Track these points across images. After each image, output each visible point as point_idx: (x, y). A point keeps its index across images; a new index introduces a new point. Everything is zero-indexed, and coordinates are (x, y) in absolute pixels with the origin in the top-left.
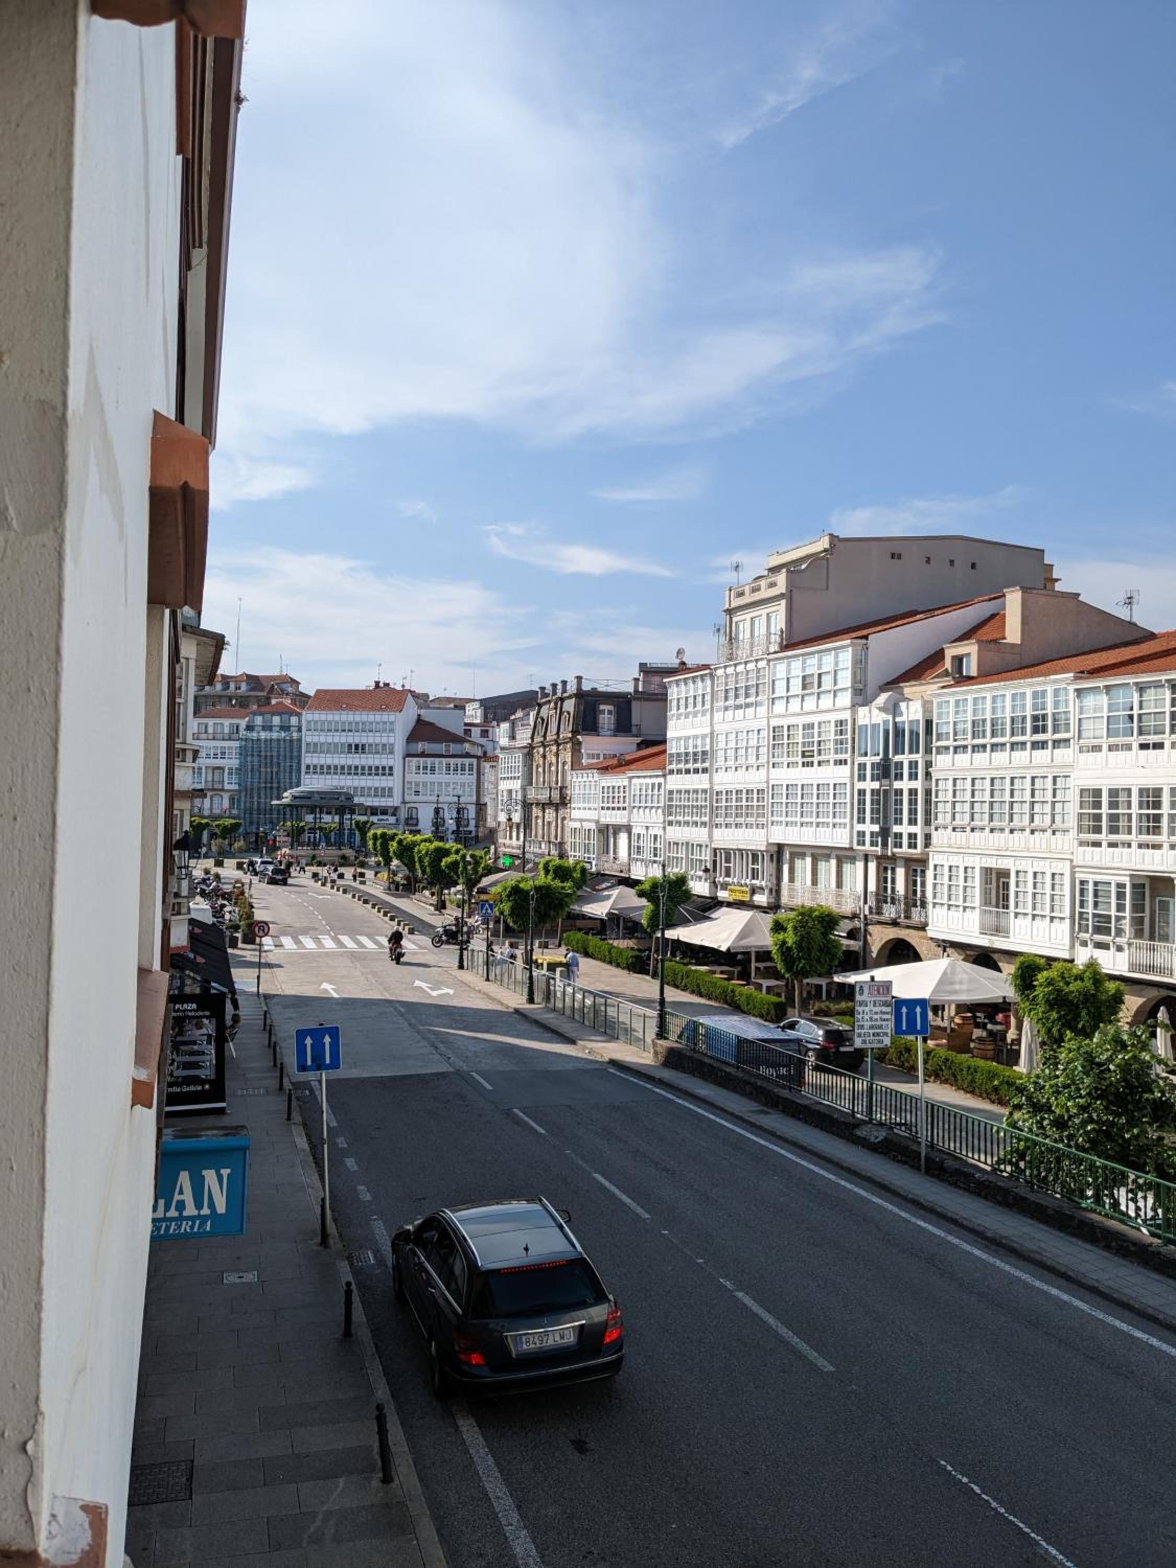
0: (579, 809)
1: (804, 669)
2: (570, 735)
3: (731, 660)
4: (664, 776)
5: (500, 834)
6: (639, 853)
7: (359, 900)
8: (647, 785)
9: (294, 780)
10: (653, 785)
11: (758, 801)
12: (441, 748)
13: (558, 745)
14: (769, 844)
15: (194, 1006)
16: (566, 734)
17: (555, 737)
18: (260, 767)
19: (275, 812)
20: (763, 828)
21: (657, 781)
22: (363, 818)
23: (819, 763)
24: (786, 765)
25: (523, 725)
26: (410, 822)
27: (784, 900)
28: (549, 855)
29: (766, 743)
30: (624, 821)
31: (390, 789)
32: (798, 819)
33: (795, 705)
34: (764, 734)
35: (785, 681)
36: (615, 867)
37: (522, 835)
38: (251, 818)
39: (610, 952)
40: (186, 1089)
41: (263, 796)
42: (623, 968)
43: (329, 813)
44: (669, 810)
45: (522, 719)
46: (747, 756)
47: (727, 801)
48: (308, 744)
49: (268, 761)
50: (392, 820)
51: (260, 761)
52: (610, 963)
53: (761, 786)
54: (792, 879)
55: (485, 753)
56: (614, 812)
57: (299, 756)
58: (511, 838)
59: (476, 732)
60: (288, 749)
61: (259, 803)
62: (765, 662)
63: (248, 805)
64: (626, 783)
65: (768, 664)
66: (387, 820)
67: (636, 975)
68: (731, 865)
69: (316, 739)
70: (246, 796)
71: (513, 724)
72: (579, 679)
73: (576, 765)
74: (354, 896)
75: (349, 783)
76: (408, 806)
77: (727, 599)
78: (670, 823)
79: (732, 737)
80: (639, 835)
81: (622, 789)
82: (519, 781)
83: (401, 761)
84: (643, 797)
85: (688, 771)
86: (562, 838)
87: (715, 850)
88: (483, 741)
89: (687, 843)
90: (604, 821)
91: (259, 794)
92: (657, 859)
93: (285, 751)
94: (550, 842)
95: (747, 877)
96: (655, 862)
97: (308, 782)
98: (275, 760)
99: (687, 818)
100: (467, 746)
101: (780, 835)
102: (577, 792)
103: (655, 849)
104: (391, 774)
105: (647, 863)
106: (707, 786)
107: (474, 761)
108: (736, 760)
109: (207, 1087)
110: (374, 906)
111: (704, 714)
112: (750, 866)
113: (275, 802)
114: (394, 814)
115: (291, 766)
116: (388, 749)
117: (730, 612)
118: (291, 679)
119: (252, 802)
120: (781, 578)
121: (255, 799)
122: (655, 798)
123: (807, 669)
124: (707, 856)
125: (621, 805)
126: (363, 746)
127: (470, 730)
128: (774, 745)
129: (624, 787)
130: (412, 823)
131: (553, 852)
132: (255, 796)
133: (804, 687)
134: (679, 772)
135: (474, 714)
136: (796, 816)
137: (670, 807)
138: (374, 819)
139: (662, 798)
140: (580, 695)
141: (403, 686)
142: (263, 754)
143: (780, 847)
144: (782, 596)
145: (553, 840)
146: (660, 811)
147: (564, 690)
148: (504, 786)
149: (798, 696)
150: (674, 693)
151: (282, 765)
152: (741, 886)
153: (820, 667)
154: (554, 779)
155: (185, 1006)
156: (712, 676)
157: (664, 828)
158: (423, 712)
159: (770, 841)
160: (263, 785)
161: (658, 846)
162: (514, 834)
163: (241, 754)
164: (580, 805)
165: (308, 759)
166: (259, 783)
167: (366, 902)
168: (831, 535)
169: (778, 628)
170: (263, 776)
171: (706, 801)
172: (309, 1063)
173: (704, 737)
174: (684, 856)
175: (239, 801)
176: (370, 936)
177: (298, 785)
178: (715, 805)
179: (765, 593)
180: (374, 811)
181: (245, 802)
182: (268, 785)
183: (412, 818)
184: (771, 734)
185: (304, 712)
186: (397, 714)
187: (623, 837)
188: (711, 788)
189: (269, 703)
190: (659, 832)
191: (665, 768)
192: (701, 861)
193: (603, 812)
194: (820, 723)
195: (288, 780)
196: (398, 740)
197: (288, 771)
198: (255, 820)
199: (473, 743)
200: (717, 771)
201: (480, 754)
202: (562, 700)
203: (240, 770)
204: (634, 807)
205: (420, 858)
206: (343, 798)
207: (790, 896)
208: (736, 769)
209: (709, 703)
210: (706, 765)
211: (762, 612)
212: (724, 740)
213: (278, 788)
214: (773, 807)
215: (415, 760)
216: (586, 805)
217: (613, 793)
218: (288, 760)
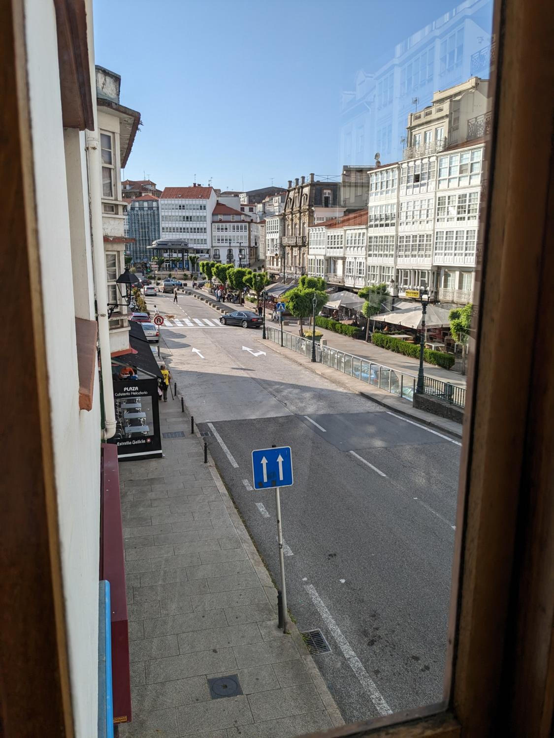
0: (314, 248)
1: (461, 161)
2: (308, 207)
3: (412, 158)
4: (367, 229)
5: (267, 263)
6: (350, 272)
7: (198, 298)
8: (356, 234)
9: (157, 236)
10: (360, 234)
11: (427, 241)
12: (230, 218)
13: (301, 213)
14: (433, 266)
15: (137, 388)
16: (305, 207)
17: (298, 209)
18: (139, 229)
19: (148, 252)
20: (429, 257)
21: (362, 231)
22: (193, 255)
23: (469, 218)
24: (446, 220)
25: (269, 205)
26: (216, 257)
27: (441, 297)
28: (296, 274)
29: (433, 207)
30: (341, 255)
31: (205, 240)
32: (453, 251)
33: (454, 184)
34: (432, 202)
35: (448, 169)
36: (335, 280)
37: (280, 263)
38: (136, 255)
39: (341, 327)
40: (135, 442)
41: (141, 244)
42: (350, 336)
43: (175, 252)
44: (369, 248)
45: (268, 202)
46: (420, 215)
47: (406, 242)
48: (162, 217)
49: (143, 226)
50: (207, 256)
51: (139, 226)
52: (341, 333)
53: (429, 233)
54: (446, 286)
55: (252, 220)
56: (335, 250)
57: (159, 224)
58: (273, 265)
59: (247, 209)
60: (152, 219)
61: (140, 247)
62: (435, 158)
63: (135, 249)
64: (343, 233)
65: (437, 159)
66: (204, 256)
67: (357, 340)
68: (408, 278)
69: (166, 214)
70: (133, 244)
71: (264, 204)
72: (312, 175)
73: (311, 224)
74: (195, 296)
75: (185, 237)
76: (215, 248)
77: (409, 120)
78: (370, 255)
79: (411, 204)
80: (350, 262)
81: (340, 237)
82: (278, 234)
83: (210, 224)
84: (353, 241)
85: (382, 225)
86: (303, 264)
87: (398, 270)
88: (250, 214)
89: (381, 267)
90: (328, 255)
91: (140, 243)
92: (362, 275)
93: (151, 221)
94: (296, 267)
95: (418, 285)
96: (360, 277)
97: (164, 236)
98: (146, 225)
99: (381, 252)
100: (243, 217)
101: (440, 261)
102: (312, 239)
103: (360, 270)
104: (205, 232)
105: (355, 278)
106: (394, 234)
107: (247, 224)
108: (413, 218)
109: (149, 440)
110: (207, 302)
111: (393, 191)
112: (420, 279)
113: (148, 247)
114: (208, 253)
115: (155, 228)
116: (203, 219)
117: (411, 128)
118: (151, 182)
119: (136, 247)
120: (446, 106)
121: (138, 245)
122: (361, 241)
123: (464, 160)
124: (393, 274)
125: (339, 246)
126: (191, 217)
127: (244, 208)
128: (439, 208)
129: (342, 236)
130: (217, 257)
131: (298, 272)
132: (138, 244)
133: (461, 172)
134: (376, 226)
135: (244, 199)
136: (452, 250)
137: (370, 246)
138: (198, 255)
139: (365, 241)
140: (313, 185)
141: (209, 185)
142: (140, 222)
143: (439, 268)
144: (447, 116)
145: (297, 265)
146: (364, 249)
147: (303, 182)
148: (269, 237)
149: (456, 178)
150: (373, 180)
151: (150, 227)
152: (414, 290)
153: (472, 159)
154: (298, 232)
155: (131, 388)
156: (399, 168)
157: (366, 258)
158: (219, 199)
159: (434, 264)
160: (141, 238)
161: (362, 268)
162: (275, 263)
163: (129, 222)
164: (315, 246)
165: (163, 224)
166: (139, 237)
167: (202, 299)
168: (476, 77)
169: (443, 137)
170: (141, 233)
171: (393, 242)
172: (265, 480)
173: (392, 205)
174: (378, 273)
175: (130, 247)
176: (209, 319)
177: (159, 239)
178: (399, 244)
179: (435, 116)
180: (198, 251)
181: (133, 247)
182: (144, 238)
183: (216, 255)
184: (437, 202)
185: (159, 200)
186: (207, 200)
187: (340, 262)
188: (397, 235)
189: (141, 196)
190: (363, 261)
191: (367, 224)
192: (389, 276)
193: (328, 250)
194: (470, 194)
195: (153, 236)
196: (208, 213)
197: (153, 231)
198: (139, 256)
199: (246, 215)
200: (401, 225)
201: (249, 220)
202: (302, 187)
203: (129, 230)
204: (347, 247)
205: (229, 276)
206: (183, 244)
207: (445, 296)
208: (413, 223)
209: (397, 184)
210: (394, 221)
211: (433, 127)
212: (406, 206)
213: (149, 240)
214: (436, 244)
215: (216, 224)
216: (318, 246)
217: (335, 239)
218: (153, 225)
